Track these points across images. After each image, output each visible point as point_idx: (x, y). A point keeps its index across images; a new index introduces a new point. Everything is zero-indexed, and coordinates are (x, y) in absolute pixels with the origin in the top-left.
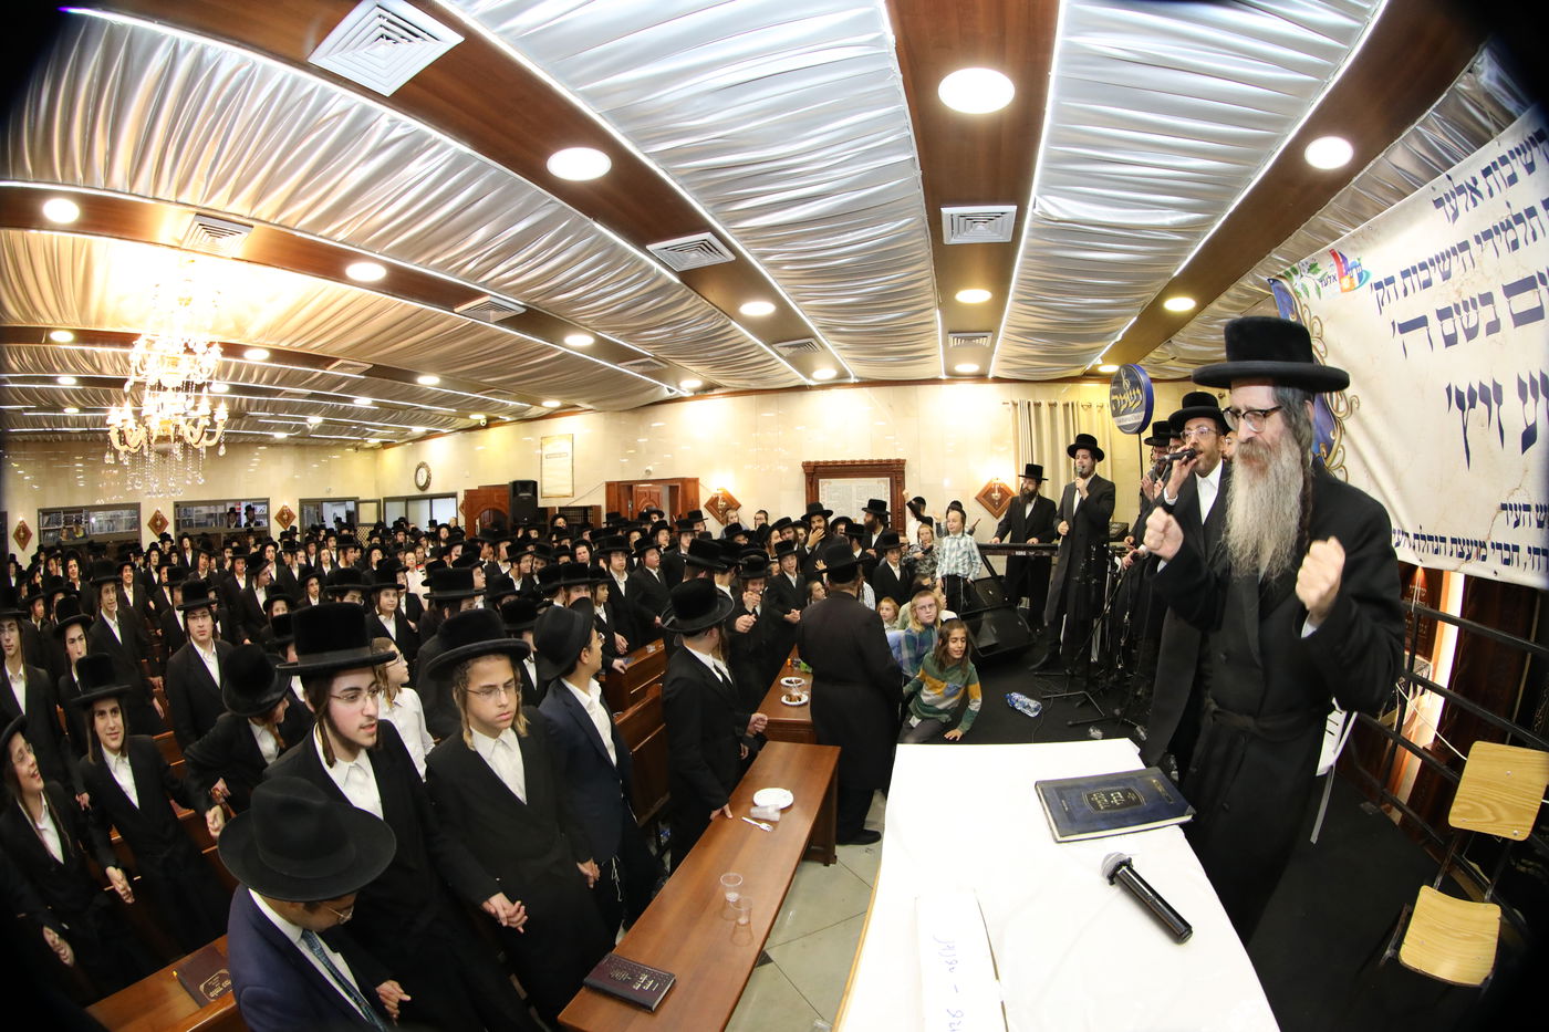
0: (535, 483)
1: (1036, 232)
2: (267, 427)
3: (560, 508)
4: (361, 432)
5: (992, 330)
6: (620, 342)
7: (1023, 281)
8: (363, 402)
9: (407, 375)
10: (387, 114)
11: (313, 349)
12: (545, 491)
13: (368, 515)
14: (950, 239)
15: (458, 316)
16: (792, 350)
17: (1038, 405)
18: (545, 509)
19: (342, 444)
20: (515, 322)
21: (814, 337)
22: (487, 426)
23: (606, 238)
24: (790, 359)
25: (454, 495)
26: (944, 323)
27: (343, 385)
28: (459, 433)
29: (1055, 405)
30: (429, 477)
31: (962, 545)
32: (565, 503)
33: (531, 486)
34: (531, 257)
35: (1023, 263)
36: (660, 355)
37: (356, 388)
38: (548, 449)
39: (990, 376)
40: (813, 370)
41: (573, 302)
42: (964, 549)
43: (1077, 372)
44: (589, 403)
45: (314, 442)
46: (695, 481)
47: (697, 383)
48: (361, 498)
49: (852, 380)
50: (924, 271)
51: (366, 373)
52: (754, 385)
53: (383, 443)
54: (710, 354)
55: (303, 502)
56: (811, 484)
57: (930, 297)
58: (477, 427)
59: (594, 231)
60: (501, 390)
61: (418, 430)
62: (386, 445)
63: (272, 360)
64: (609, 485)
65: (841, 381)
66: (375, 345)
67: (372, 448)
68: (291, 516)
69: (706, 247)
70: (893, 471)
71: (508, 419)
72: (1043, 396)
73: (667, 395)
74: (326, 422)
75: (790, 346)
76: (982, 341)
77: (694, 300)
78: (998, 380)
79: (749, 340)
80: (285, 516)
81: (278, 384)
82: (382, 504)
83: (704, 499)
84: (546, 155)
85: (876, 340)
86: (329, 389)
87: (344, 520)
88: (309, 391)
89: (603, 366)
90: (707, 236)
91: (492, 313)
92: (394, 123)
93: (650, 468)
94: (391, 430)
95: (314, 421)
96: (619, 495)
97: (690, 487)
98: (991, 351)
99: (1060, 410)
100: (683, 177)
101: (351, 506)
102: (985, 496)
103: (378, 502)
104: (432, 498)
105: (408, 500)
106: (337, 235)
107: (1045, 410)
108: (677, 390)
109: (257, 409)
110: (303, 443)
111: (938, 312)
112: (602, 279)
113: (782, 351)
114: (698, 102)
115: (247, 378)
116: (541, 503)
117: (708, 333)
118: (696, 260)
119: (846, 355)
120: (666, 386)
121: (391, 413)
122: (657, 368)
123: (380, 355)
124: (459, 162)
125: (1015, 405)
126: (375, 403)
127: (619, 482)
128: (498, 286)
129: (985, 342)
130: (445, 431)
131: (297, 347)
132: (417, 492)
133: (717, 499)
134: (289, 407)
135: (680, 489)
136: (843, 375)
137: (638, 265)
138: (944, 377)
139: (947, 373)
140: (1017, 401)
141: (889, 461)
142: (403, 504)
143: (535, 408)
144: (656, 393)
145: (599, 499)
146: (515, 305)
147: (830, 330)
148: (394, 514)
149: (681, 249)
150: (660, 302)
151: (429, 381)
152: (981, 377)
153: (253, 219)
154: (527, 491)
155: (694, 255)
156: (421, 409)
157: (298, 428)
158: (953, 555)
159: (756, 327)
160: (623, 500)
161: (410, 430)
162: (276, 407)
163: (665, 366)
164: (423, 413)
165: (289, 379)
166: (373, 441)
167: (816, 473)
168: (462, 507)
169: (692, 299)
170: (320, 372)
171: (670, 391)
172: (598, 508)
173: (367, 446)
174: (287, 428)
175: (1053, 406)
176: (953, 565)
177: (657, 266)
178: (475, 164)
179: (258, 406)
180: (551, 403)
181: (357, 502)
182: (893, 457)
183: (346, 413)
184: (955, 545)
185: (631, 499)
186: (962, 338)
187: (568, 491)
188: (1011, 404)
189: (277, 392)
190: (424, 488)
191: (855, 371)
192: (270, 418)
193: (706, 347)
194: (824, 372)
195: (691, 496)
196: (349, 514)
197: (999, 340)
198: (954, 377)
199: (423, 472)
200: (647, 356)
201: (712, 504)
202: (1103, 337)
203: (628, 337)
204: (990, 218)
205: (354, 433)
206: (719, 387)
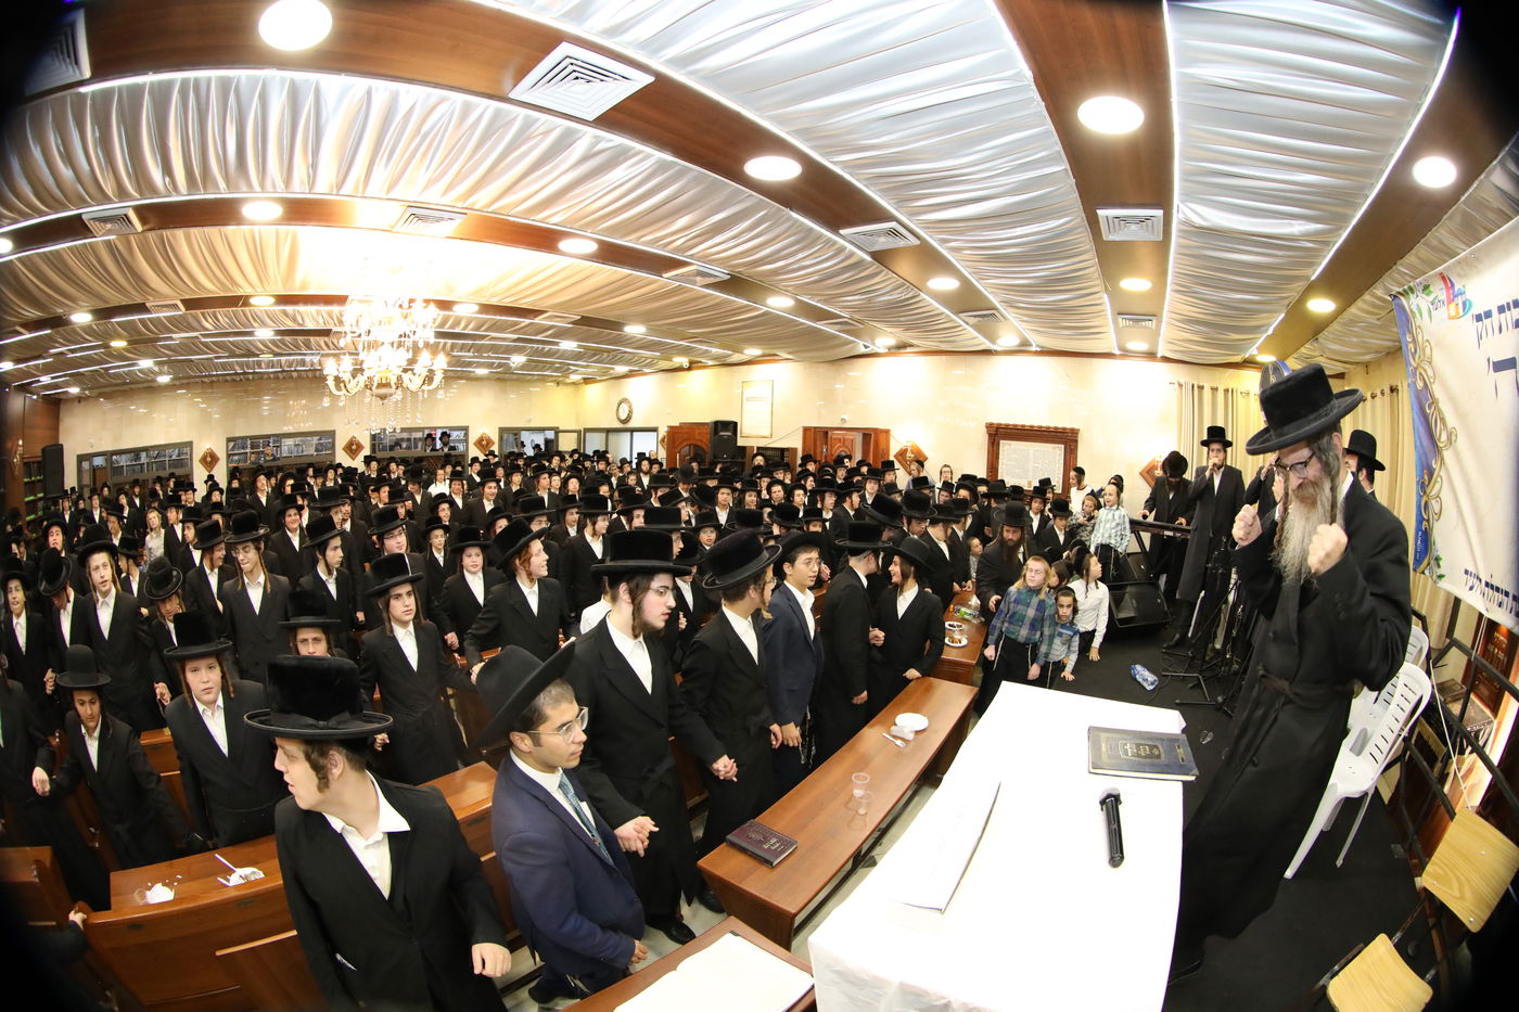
0: (736, 424)
1: (1184, 234)
2: (470, 364)
3: (758, 448)
4: (566, 371)
5: (1154, 315)
6: (819, 305)
7: (1177, 274)
8: (568, 345)
9: (616, 325)
10: (592, 132)
11: (523, 304)
12: (744, 431)
13: (567, 444)
14: (1108, 236)
15: (668, 279)
16: (977, 319)
17: (1201, 388)
18: (744, 448)
19: (543, 379)
20: (721, 286)
21: (995, 309)
22: (689, 369)
23: (802, 224)
24: (975, 327)
25: (655, 430)
26: (1112, 305)
27: (550, 332)
28: (660, 374)
29: (1217, 389)
30: (630, 412)
31: (1116, 517)
32: (763, 443)
33: (732, 426)
34: (734, 238)
35: (1175, 258)
36: (856, 316)
37: (562, 334)
38: (748, 392)
39: (1159, 356)
40: (998, 337)
41: (775, 272)
42: (1118, 521)
43: (1237, 359)
44: (789, 353)
45: (515, 377)
46: (887, 432)
47: (892, 342)
48: (561, 428)
49: (1034, 348)
50: (1090, 259)
51: (574, 323)
52: (944, 347)
53: (585, 379)
54: (902, 319)
55: (502, 431)
56: (993, 444)
57: (1096, 283)
58: (680, 369)
59: (791, 218)
60: (705, 339)
61: (621, 369)
62: (587, 381)
63: (480, 312)
64: (806, 430)
65: (1022, 349)
66: (587, 301)
67: (574, 383)
68: (490, 442)
69: (893, 233)
70: (1067, 439)
71: (711, 363)
72: (1207, 379)
73: (863, 350)
74: (529, 361)
75: (975, 316)
76: (1148, 324)
77: (885, 274)
78: (1166, 359)
79: (937, 309)
80: (484, 443)
81: (485, 331)
82: (582, 435)
83: (894, 450)
84: (743, 161)
85: (1055, 316)
86: (537, 334)
87: (543, 447)
88: (516, 336)
89: (802, 324)
90: (893, 224)
91: (698, 278)
92: (598, 140)
93: (845, 417)
94: (593, 369)
95: (518, 360)
96: (815, 440)
97: (882, 438)
98: (1157, 333)
99: (1220, 395)
100: (867, 179)
101: (550, 435)
102: (1148, 472)
103: (579, 432)
104: (632, 431)
105: (608, 431)
106: (552, 218)
107: (1207, 393)
108: (872, 347)
109: (461, 350)
110: (504, 378)
111: (1105, 296)
112: (800, 256)
113: (967, 319)
114: (873, 126)
115: (452, 327)
116: (741, 442)
117: (900, 302)
118: (883, 243)
119: (1025, 325)
120: (861, 343)
121: (595, 355)
122: (853, 327)
123: (589, 310)
124: (662, 167)
125: (1180, 385)
126: (579, 346)
127: (815, 428)
128: (704, 258)
129: (1151, 325)
130: (648, 371)
131: (507, 302)
132: (618, 425)
133: (906, 450)
134: (494, 348)
135: (872, 438)
136: (1025, 343)
137: (833, 245)
138: (1117, 352)
139: (1121, 349)
140: (1182, 382)
141: (1064, 429)
142: (604, 435)
143: (737, 355)
144: (854, 347)
145: (796, 442)
146: (721, 273)
147: (1010, 304)
148: (594, 444)
149: (871, 234)
150: (853, 276)
151: (635, 330)
152: (1151, 355)
153: (466, 208)
154: (727, 431)
155: (882, 239)
156: (625, 352)
157: (500, 365)
158: (1108, 526)
159: (944, 299)
160: (818, 443)
161: (613, 369)
162: (480, 349)
163: (861, 326)
164: (626, 355)
165: (495, 327)
166: (574, 378)
167: (998, 434)
168: (663, 440)
169: (883, 274)
170: (528, 321)
171: (866, 347)
172: (795, 450)
173: (568, 381)
174: (490, 365)
175: (1214, 390)
176: (1107, 535)
177: (850, 247)
178: (677, 168)
179: (463, 348)
180: (752, 352)
181: (557, 431)
182: (1069, 426)
183: (550, 354)
184: (1110, 516)
185: (826, 444)
186: (1130, 320)
187: (767, 432)
188: (1177, 384)
189: (483, 337)
190: (625, 421)
191: (1037, 341)
192: (474, 357)
193: (896, 312)
194: (1007, 340)
195: (882, 446)
196: (548, 442)
197: (1163, 324)
198: (1126, 354)
199: (624, 407)
200: (843, 317)
201: (902, 454)
202: (1257, 329)
203: (825, 301)
204: (1143, 220)
205: (557, 370)
206: (911, 346)
